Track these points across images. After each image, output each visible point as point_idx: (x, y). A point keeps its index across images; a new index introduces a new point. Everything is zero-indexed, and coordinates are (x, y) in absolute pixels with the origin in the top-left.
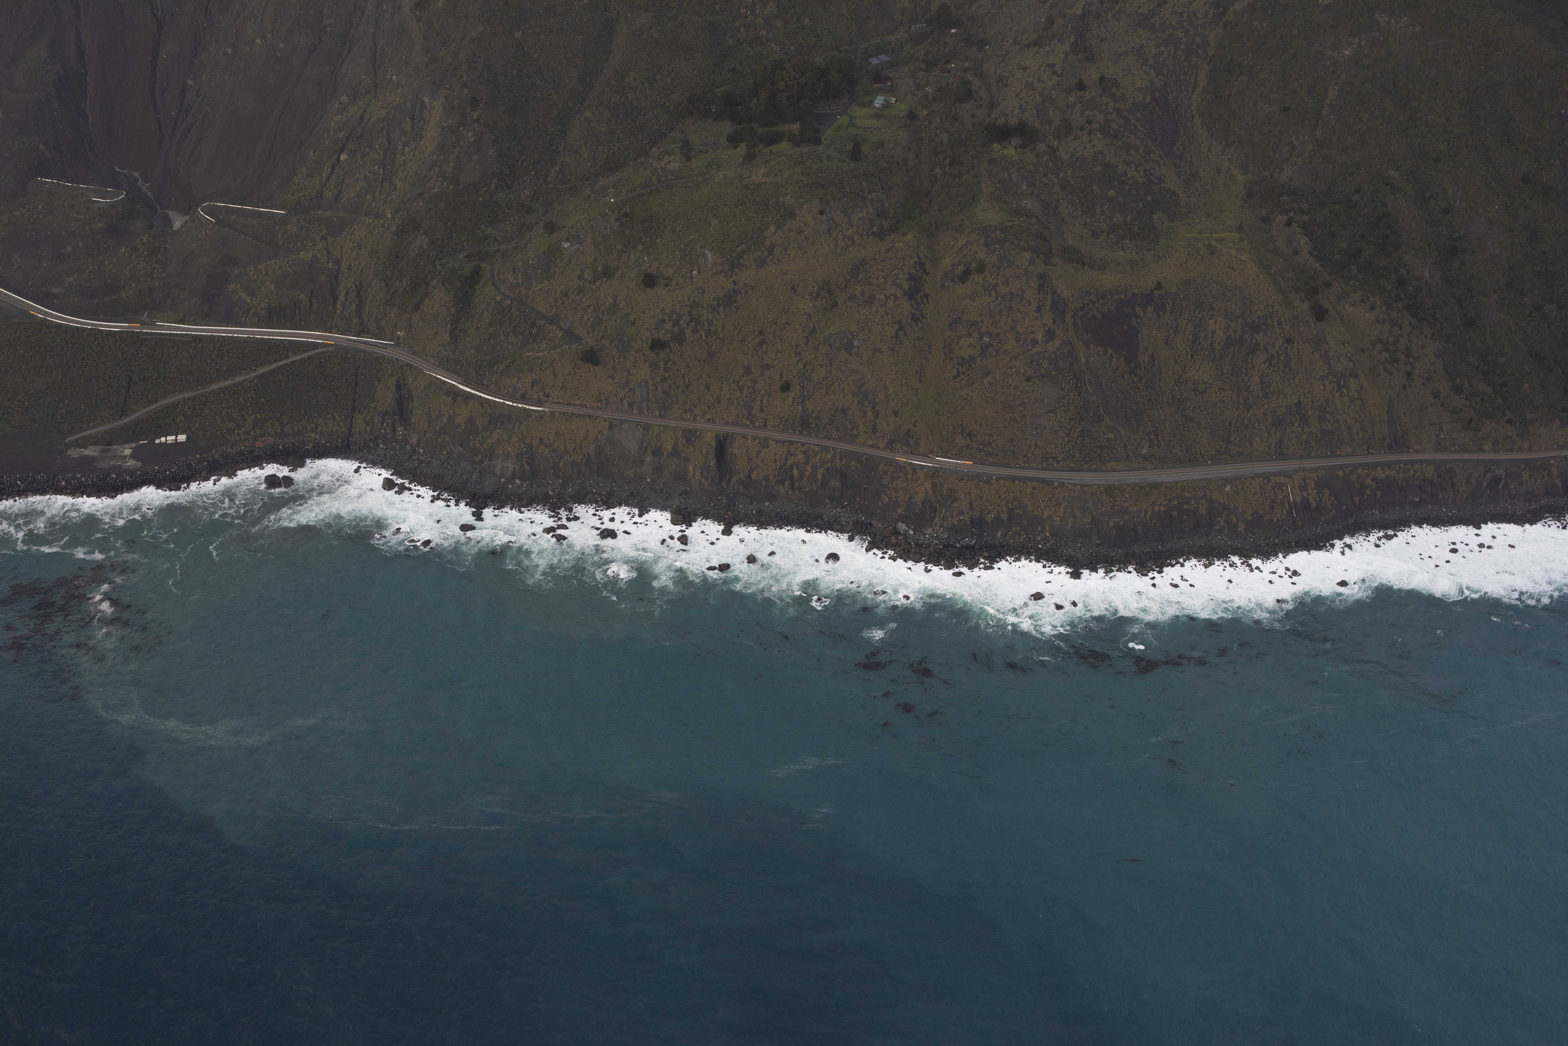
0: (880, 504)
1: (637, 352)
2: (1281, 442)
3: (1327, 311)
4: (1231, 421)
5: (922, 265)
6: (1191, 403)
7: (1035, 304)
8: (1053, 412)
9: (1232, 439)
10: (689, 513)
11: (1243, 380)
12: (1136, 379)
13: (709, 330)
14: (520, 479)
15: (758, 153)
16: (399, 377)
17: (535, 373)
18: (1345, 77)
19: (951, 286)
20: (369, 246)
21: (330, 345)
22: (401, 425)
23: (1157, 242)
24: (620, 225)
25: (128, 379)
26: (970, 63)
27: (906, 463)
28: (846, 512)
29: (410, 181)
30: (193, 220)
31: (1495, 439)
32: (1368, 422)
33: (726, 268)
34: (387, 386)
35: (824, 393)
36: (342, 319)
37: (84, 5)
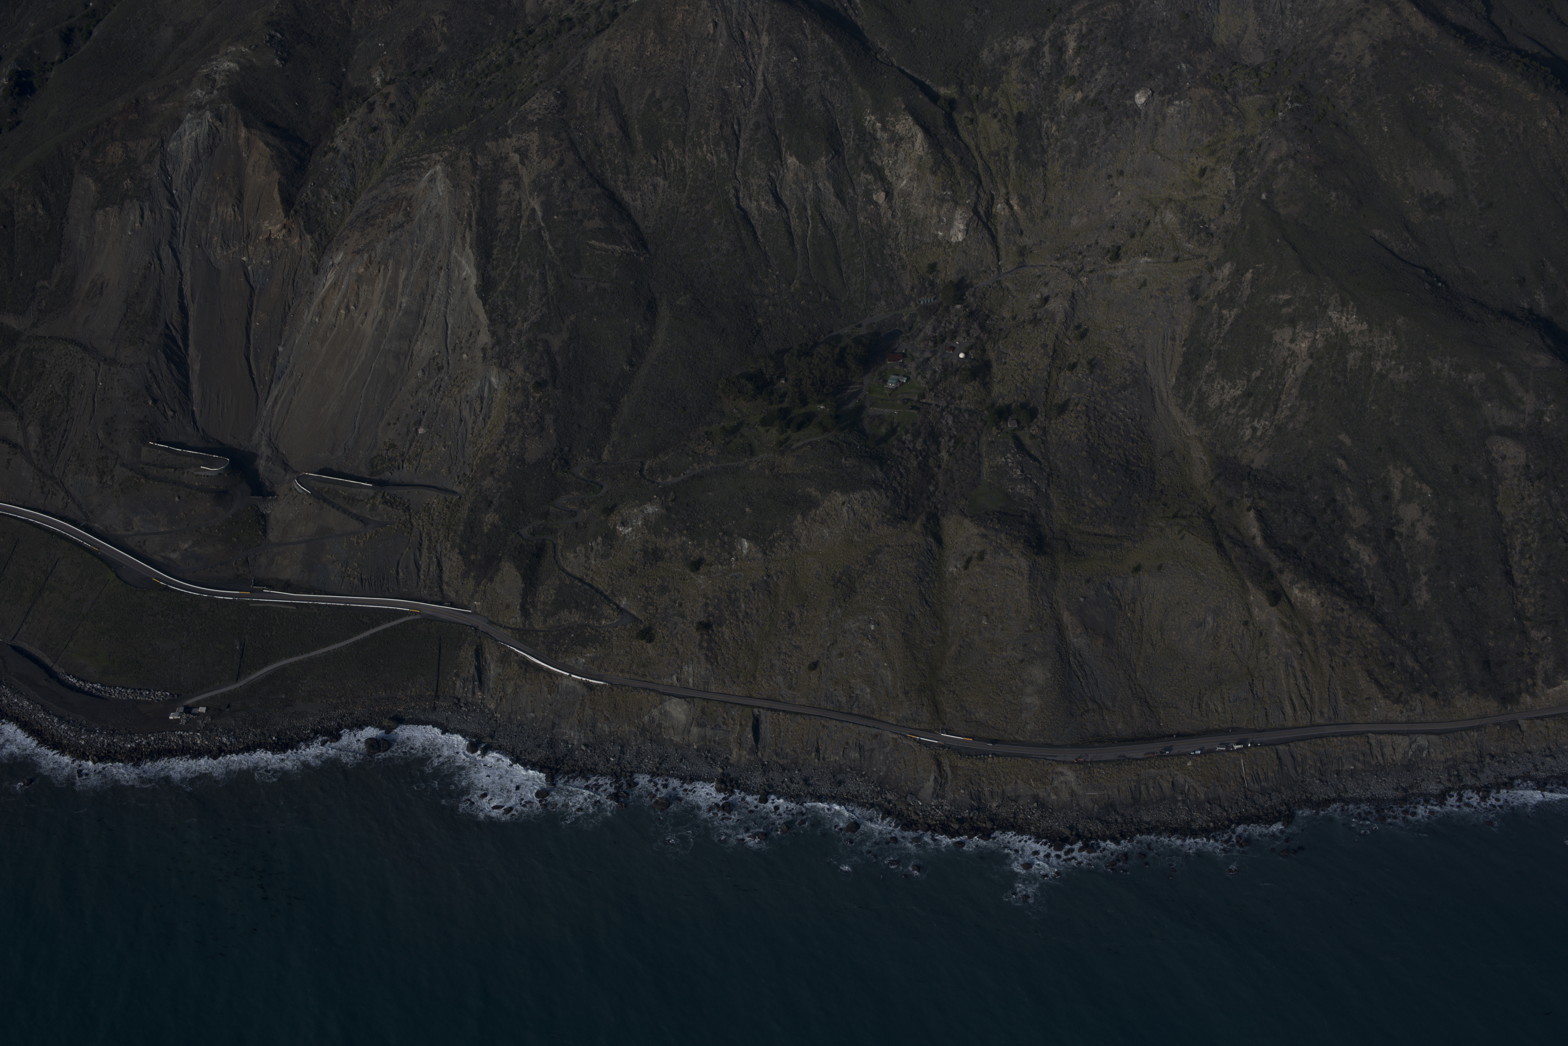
0: (893, 776)
1: (684, 633)
3: (1279, 596)
5: (929, 551)
6: (1160, 680)
7: (1026, 592)
8: (1042, 692)
10: (731, 782)
12: (1113, 657)
13: (746, 612)
14: (585, 745)
15: (787, 439)
16: (477, 646)
17: (596, 649)
18: (1301, 367)
19: (954, 572)
20: (447, 520)
21: (416, 613)
22: (480, 690)
23: (1134, 526)
24: (667, 510)
25: (241, 644)
26: (973, 341)
27: (915, 739)
28: (865, 781)
29: (481, 458)
30: (291, 490)
31: (1421, 711)
32: (1311, 698)
33: (760, 555)
34: (467, 654)
35: (845, 672)
36: (425, 588)
37: (186, 266)
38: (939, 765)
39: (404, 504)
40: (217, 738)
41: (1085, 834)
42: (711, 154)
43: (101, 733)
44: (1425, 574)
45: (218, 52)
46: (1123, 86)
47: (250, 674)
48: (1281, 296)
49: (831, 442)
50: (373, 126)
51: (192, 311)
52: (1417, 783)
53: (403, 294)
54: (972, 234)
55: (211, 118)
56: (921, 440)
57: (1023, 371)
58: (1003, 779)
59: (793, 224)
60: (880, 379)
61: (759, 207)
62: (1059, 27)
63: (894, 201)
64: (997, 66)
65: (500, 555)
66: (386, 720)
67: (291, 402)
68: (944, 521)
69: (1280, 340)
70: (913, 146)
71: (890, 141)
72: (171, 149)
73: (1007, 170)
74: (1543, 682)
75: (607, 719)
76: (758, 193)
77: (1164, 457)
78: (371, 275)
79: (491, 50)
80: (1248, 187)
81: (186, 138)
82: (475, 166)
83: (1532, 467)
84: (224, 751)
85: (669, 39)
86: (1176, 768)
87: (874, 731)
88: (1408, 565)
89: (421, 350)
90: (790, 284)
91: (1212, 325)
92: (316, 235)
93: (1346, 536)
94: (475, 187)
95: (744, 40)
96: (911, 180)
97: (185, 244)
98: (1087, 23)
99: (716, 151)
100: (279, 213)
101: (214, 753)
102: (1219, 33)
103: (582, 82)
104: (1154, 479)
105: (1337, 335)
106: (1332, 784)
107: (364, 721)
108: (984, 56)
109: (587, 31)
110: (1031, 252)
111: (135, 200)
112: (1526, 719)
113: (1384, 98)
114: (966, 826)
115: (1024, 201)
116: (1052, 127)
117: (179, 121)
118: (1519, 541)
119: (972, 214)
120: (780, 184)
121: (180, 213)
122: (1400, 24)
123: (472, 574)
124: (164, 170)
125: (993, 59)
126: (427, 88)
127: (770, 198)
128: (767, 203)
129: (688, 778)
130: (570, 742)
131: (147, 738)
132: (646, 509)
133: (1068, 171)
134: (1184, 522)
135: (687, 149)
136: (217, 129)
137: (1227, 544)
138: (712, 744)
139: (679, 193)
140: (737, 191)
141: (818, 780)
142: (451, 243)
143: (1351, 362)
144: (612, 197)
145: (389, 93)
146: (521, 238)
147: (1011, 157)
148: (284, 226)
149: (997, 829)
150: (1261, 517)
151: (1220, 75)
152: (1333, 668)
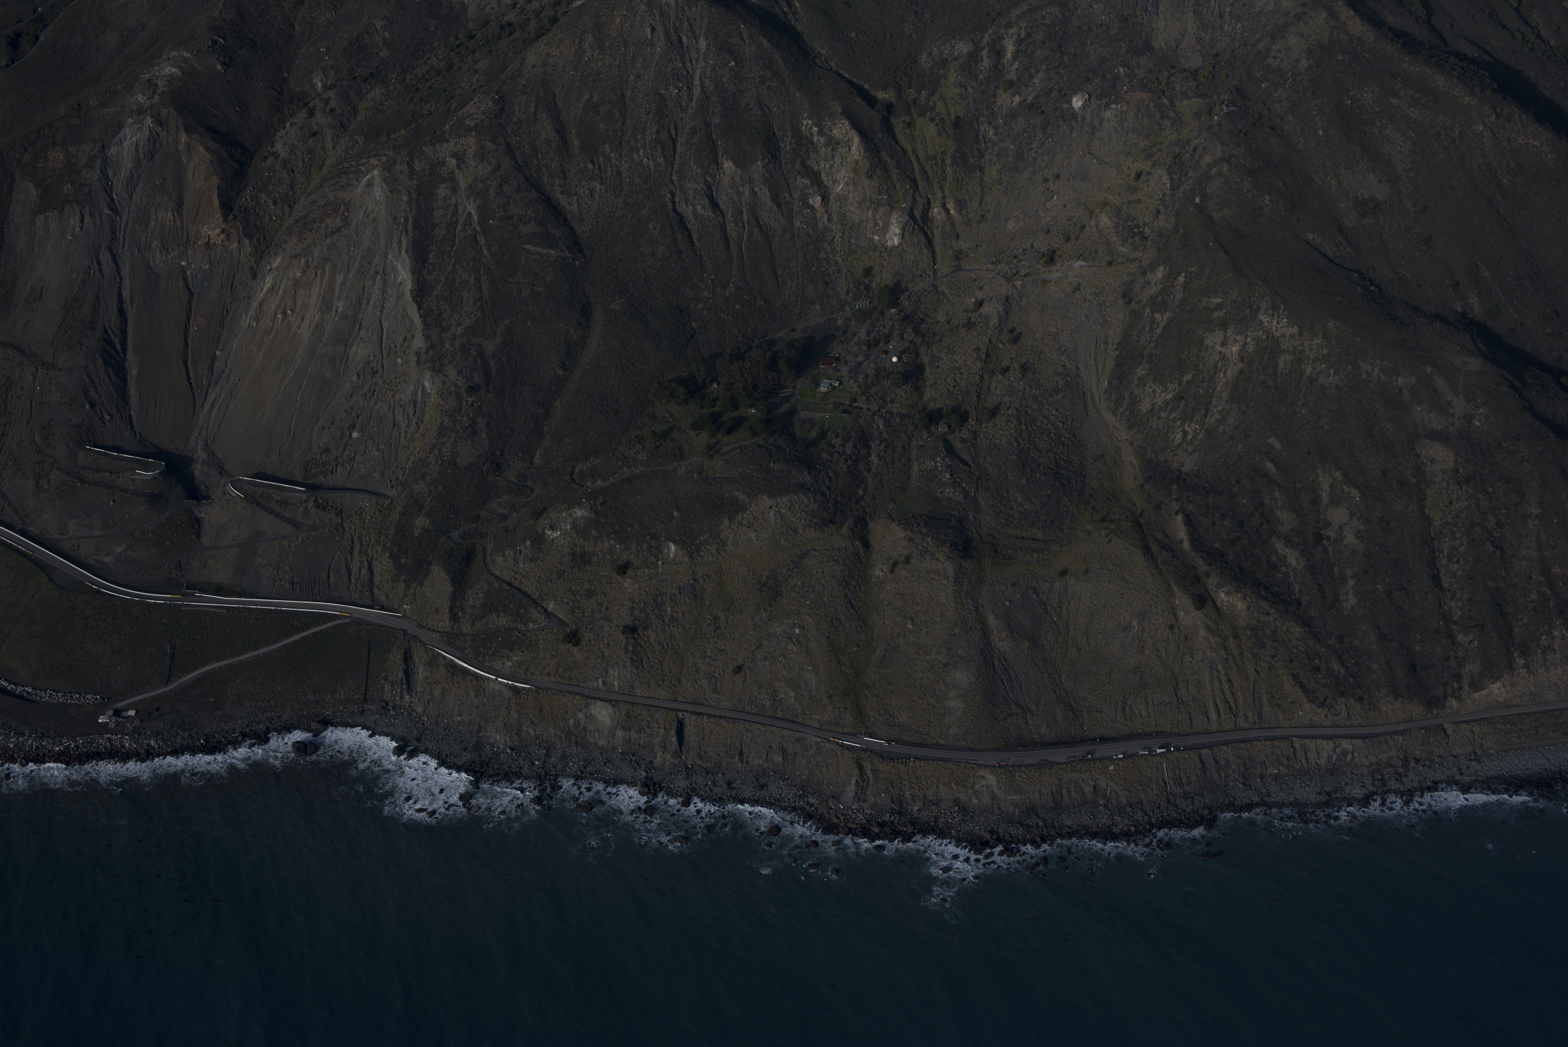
0: (816, 779)
1: (610, 637)
3: (1205, 600)
4: (1118, 702)
5: (856, 555)
6: (1085, 684)
7: (952, 596)
8: (965, 696)
9: (1118, 718)
10: (654, 785)
12: (1038, 661)
13: (672, 616)
14: (510, 748)
15: (716, 444)
16: (406, 650)
17: (523, 652)
18: (1232, 372)
19: (881, 576)
20: (378, 524)
21: (346, 617)
22: (408, 693)
23: (1062, 530)
24: (596, 514)
25: (172, 648)
26: (907, 345)
27: (837, 743)
28: (787, 784)
29: (413, 461)
30: (225, 493)
31: (1346, 715)
32: (1236, 702)
33: (687, 559)
34: (396, 657)
35: (769, 676)
36: (356, 592)
37: (126, 271)
38: (861, 768)
39: (336, 508)
40: (145, 741)
41: (1006, 838)
42: (648, 158)
43: (30, 736)
44: (1352, 578)
45: (160, 57)
46: (1060, 90)
47: (180, 677)
48: (1212, 300)
49: (760, 446)
50: (313, 131)
51: (131, 315)
52: (1340, 787)
53: (339, 298)
54: (907, 238)
55: (152, 123)
56: (850, 444)
57: (955, 374)
58: (924, 783)
59: (729, 228)
60: (812, 383)
61: (695, 212)
62: (998, 32)
63: (830, 206)
64: (936, 70)
65: (430, 558)
66: (315, 723)
67: (227, 407)
68: (872, 525)
69: (1212, 344)
70: (850, 150)
71: (827, 145)
72: (111, 154)
73: (944, 174)
74: (1469, 686)
75: (532, 722)
76: (694, 198)
77: (1095, 460)
78: (308, 279)
79: (433, 55)
80: (1182, 191)
81: (126, 143)
82: (412, 171)
83: (1461, 470)
84: (152, 754)
85: (607, 44)
86: (1098, 771)
87: (798, 735)
88: (1335, 569)
89: (356, 354)
90: (725, 288)
91: (1144, 328)
92: (255, 240)
93: (1274, 539)
94: (412, 192)
95: (682, 45)
96: (847, 184)
97: (125, 248)
98: (1026, 27)
99: (652, 156)
100: (218, 218)
101: (142, 756)
102: (1157, 37)
103: (521, 87)
104: (1084, 483)
105: (1268, 338)
106: (1255, 788)
107: (293, 724)
108: (923, 60)
109: (527, 36)
110: (967, 256)
111: (75, 205)
112: (1451, 723)
113: (1320, 101)
114: (887, 829)
115: (961, 205)
116: (989, 131)
117: (121, 126)
118: (1447, 544)
119: (908, 218)
120: (716, 188)
121: (120, 218)
122: (1336, 27)
123: (403, 578)
124: (104, 175)
125: (931, 63)
126: (368, 93)
127: (706, 202)
128: (703, 207)
129: (612, 781)
130: (495, 746)
131: (75, 741)
132: (575, 513)
133: (1005, 175)
134: (1111, 526)
135: (623, 154)
136: (157, 134)
137: (1154, 547)
138: (637, 747)
139: (615, 197)
140: (673, 195)
141: (741, 784)
142: (387, 248)
143: (1281, 366)
144: (549, 202)
145: (329, 98)
146: (457, 242)
147: (948, 161)
148: (223, 231)
149: (918, 833)
150: (1189, 520)
151: (1158, 79)
152: (1258, 672)
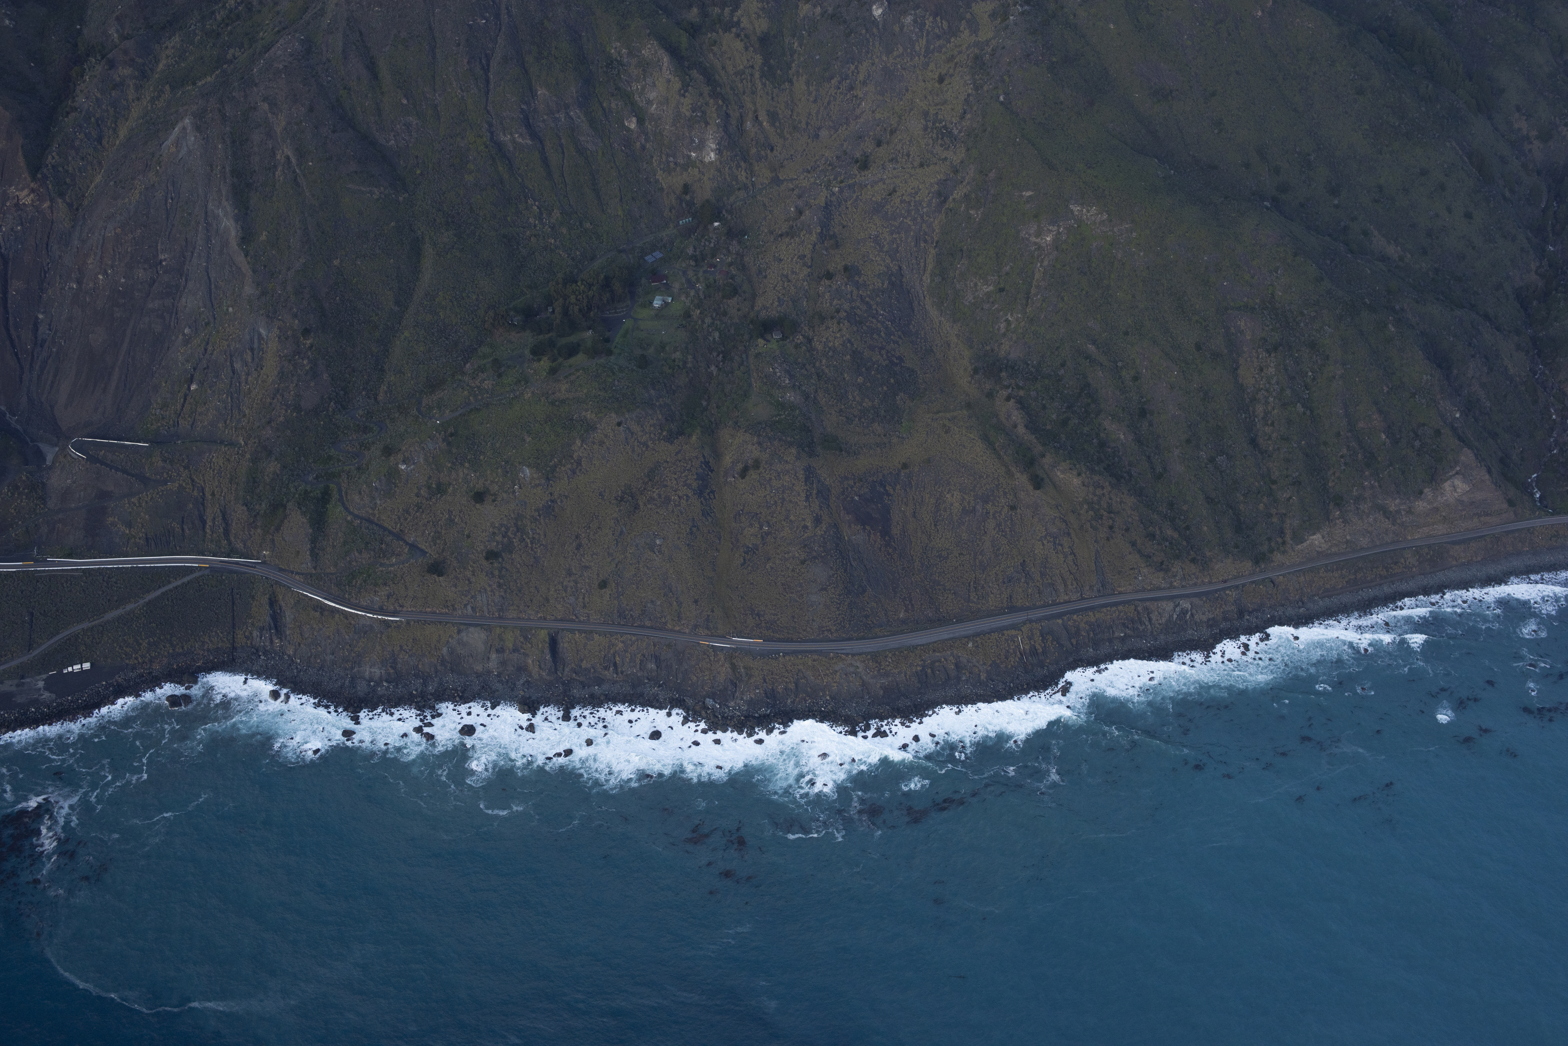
0: (690, 682)
1: (474, 563)
2: (1011, 596)
3: (1042, 479)
4: (970, 583)
5: (707, 463)
6: (937, 568)
7: (803, 495)
8: (825, 589)
9: (972, 598)
10: (533, 702)
11: (978, 545)
12: (890, 551)
13: (534, 538)
14: (387, 681)
15: (558, 367)
16: (270, 595)
17: (389, 587)
18: (1048, 260)
19: (733, 482)
20: (228, 473)
21: (205, 568)
22: (278, 638)
23: (901, 424)
24: (448, 444)
25: (30, 615)
26: (733, 257)
27: (708, 645)
28: (663, 690)
29: (256, 408)
30: (65, 456)
31: (1182, 576)
32: (1080, 573)
33: (543, 481)
34: (261, 604)
35: (635, 588)
36: (212, 542)
38: (733, 667)
39: (183, 461)
42: (462, 90)
44: (1177, 447)
47: (42, 643)
48: (1024, 193)
50: (115, 83)
54: (724, 153)
56: (690, 357)
57: (784, 282)
59: (549, 154)
60: (645, 300)
61: (513, 140)
63: (646, 126)
65: (285, 503)
66: (185, 675)
68: (719, 434)
69: (1027, 236)
70: (661, 69)
71: (638, 66)
73: (753, 88)
74: (1292, 540)
76: (512, 126)
80: (985, 90)
82: (224, 117)
83: (1269, 339)
86: (958, 649)
87: (668, 642)
88: (1161, 440)
89: (186, 307)
91: (961, 225)
92: (68, 198)
93: (1101, 417)
94: (226, 139)
96: (660, 104)
99: (466, 88)
100: (26, 178)
103: (326, 26)
105: (1079, 226)
107: (163, 678)
110: (783, 166)
115: (773, 117)
116: (794, 43)
118: (1261, 409)
119: (723, 133)
120: (532, 115)
123: (259, 524)
126: (167, 41)
127: (524, 130)
128: (521, 135)
129: (491, 703)
130: (371, 680)
132: (427, 445)
133: (813, 86)
134: (948, 416)
135: (437, 87)
137: (991, 433)
138: (512, 668)
139: (432, 131)
140: (490, 125)
142: (206, 197)
144: (366, 140)
145: (128, 49)
146: (278, 187)
147: (757, 75)
148: (33, 191)
150: (1021, 405)
152: (1098, 543)
